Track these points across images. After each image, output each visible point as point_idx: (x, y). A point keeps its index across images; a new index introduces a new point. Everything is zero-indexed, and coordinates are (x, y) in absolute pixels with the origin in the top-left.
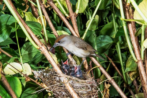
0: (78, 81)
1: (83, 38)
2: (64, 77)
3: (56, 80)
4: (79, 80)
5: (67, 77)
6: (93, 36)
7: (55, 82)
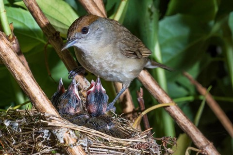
0: (106, 140)
1: (118, 17)
2: (66, 130)
3: (42, 139)
4: (108, 139)
5: (73, 130)
6: (147, 14)
7: (40, 144)
